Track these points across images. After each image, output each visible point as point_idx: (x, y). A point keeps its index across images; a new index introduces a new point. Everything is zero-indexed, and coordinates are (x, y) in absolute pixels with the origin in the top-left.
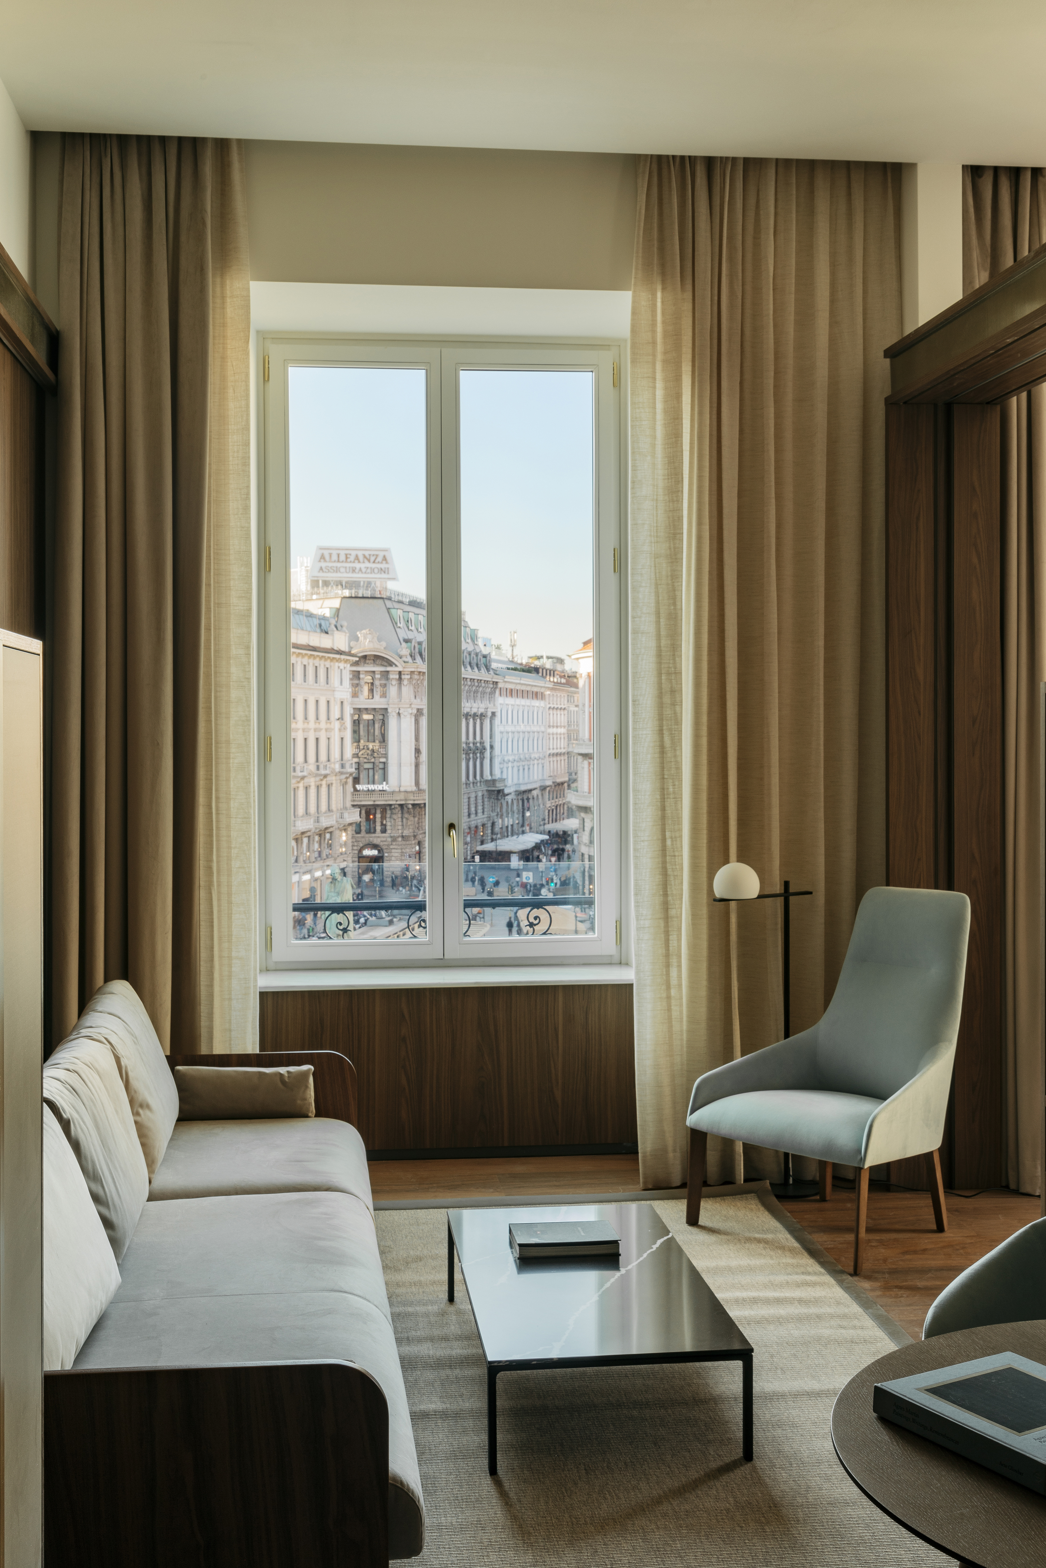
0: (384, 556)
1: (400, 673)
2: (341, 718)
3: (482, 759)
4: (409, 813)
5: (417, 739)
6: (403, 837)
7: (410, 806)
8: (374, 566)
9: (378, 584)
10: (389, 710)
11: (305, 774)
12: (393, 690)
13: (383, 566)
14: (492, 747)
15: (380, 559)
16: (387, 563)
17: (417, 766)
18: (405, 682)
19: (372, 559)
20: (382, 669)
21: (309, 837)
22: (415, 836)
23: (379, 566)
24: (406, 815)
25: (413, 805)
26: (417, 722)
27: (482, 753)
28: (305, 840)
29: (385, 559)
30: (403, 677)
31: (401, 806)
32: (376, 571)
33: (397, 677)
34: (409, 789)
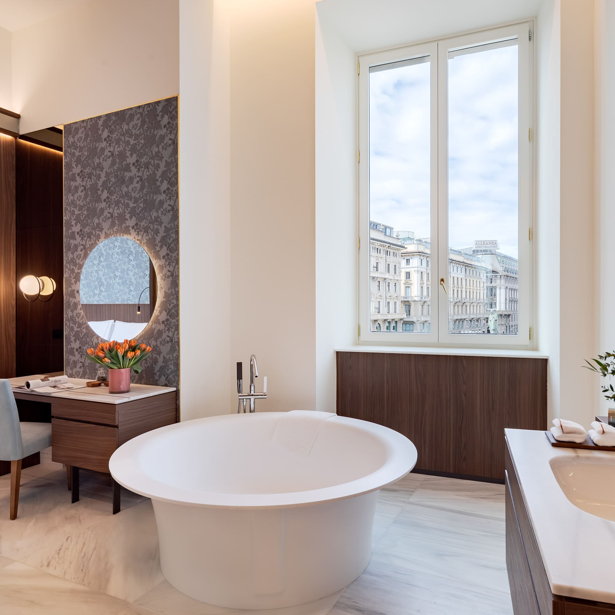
0: (495, 242)
1: (501, 276)
2: (483, 287)
4: (503, 317)
5: (506, 296)
6: (501, 324)
7: (504, 315)
8: (492, 245)
9: (493, 250)
10: (497, 287)
11: (473, 301)
12: (498, 281)
13: (495, 245)
15: (494, 243)
16: (496, 244)
17: (506, 304)
18: (502, 278)
19: (492, 243)
20: (495, 275)
21: (474, 320)
22: (505, 324)
23: (494, 245)
24: (502, 318)
25: (505, 315)
26: (506, 290)
28: (473, 321)
29: (496, 243)
30: (501, 277)
31: (501, 315)
32: (493, 247)
33: (500, 277)
34: (503, 310)
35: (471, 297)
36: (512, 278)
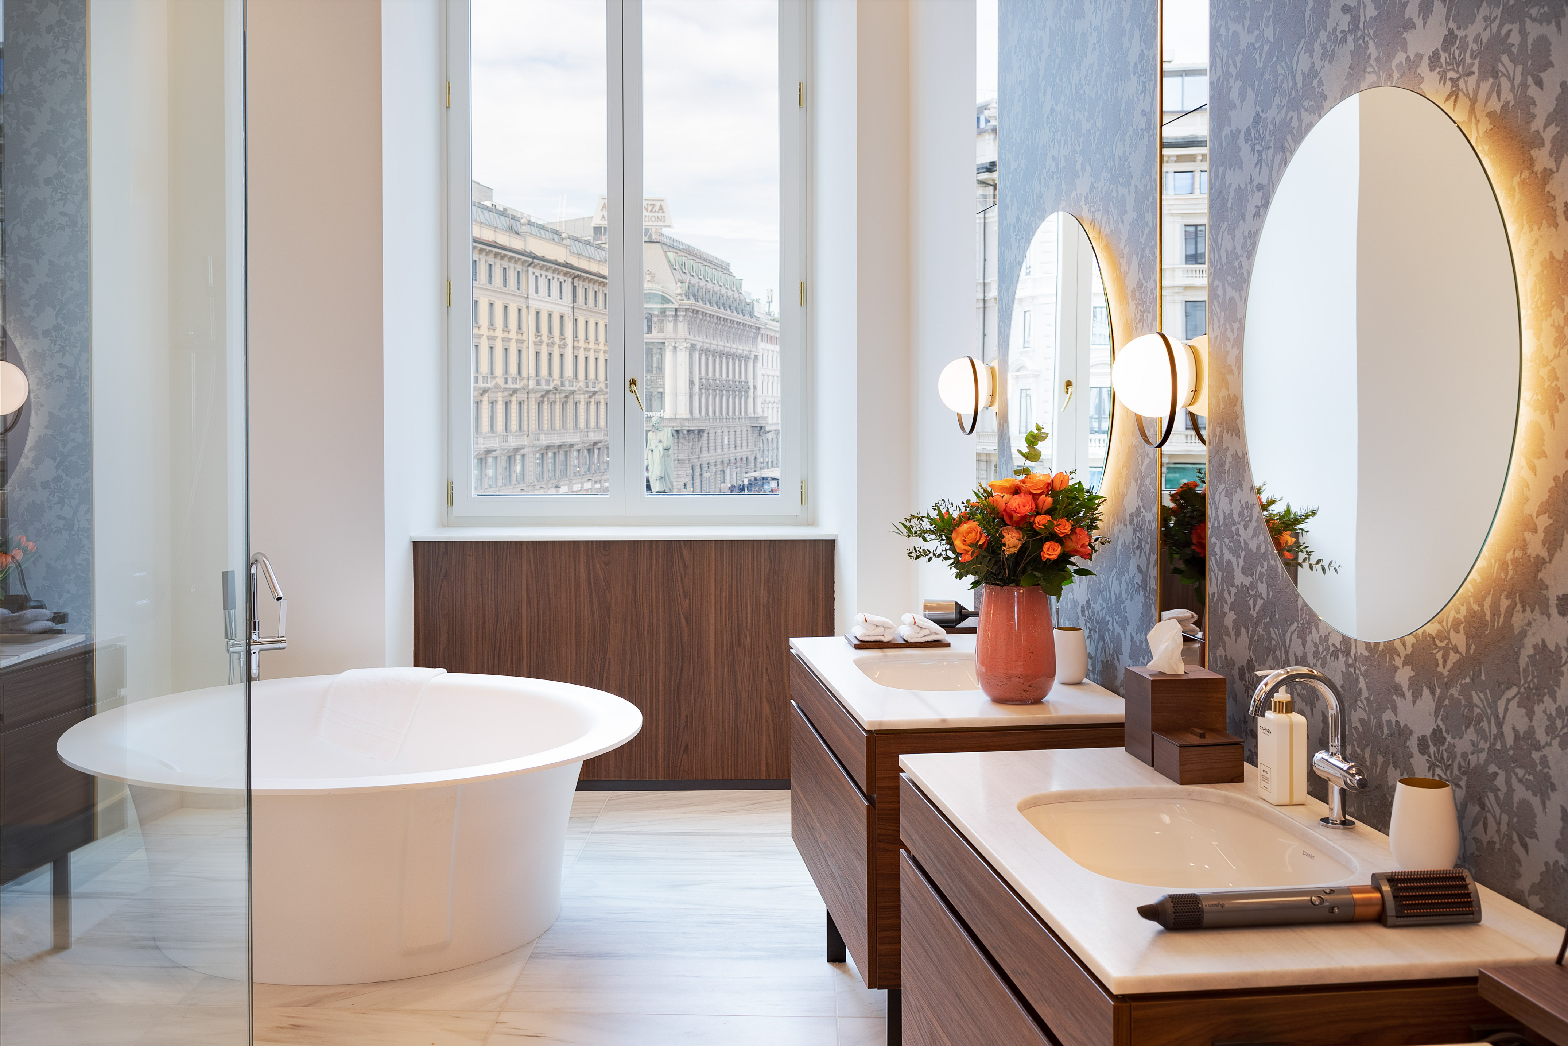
0: (661, 206)
1: (676, 309)
3: (747, 397)
4: (684, 438)
5: (691, 372)
6: (678, 460)
7: (685, 432)
8: (651, 214)
9: (654, 230)
10: (666, 344)
11: (596, 389)
12: (669, 326)
13: (660, 214)
14: (755, 387)
15: (657, 208)
16: (663, 212)
17: (691, 396)
18: (681, 319)
19: (650, 208)
20: (660, 306)
21: (599, 449)
22: (689, 460)
23: (656, 214)
24: (681, 441)
25: (688, 431)
26: (691, 357)
27: (746, 392)
28: (596, 451)
29: (661, 208)
30: (679, 313)
31: (677, 431)
32: (653, 219)
33: (674, 313)
34: (684, 416)
35: (592, 375)
36: (708, 319)
